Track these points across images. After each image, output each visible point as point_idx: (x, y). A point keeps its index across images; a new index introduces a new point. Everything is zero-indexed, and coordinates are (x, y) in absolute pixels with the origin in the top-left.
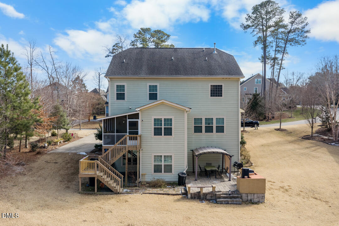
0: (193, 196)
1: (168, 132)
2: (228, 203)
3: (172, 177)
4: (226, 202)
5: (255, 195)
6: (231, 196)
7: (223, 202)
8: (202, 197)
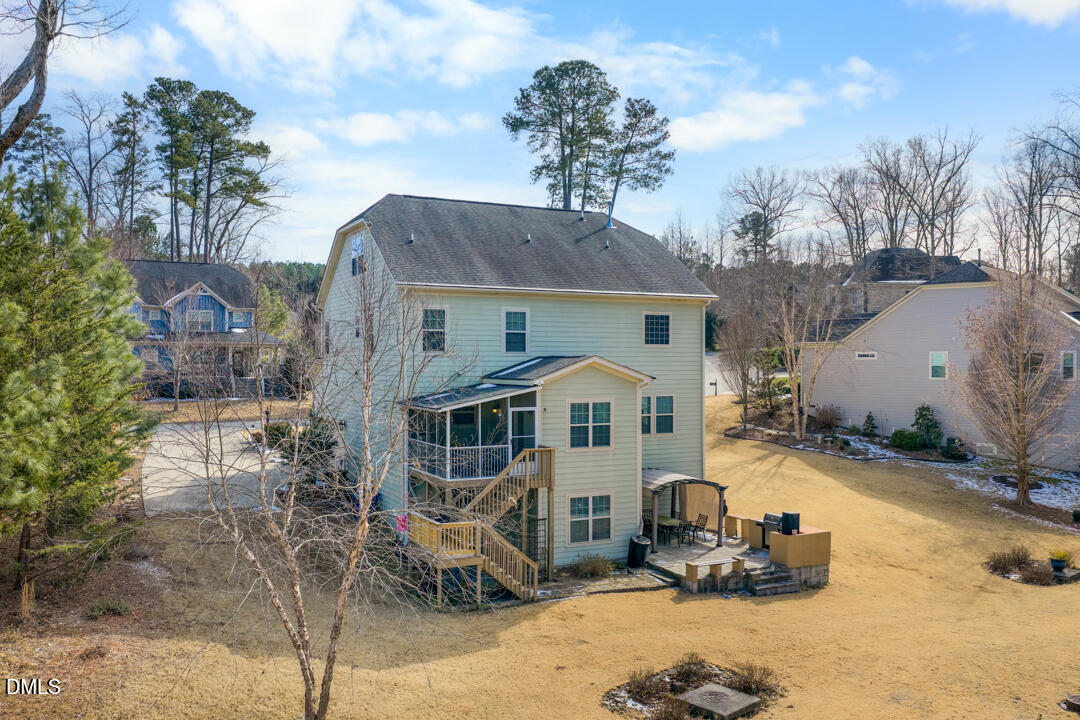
0: (702, 585)
1: (603, 437)
2: (776, 594)
3: (612, 548)
4: (773, 590)
5: (813, 570)
6: (775, 576)
7: (768, 592)
8: (719, 585)
